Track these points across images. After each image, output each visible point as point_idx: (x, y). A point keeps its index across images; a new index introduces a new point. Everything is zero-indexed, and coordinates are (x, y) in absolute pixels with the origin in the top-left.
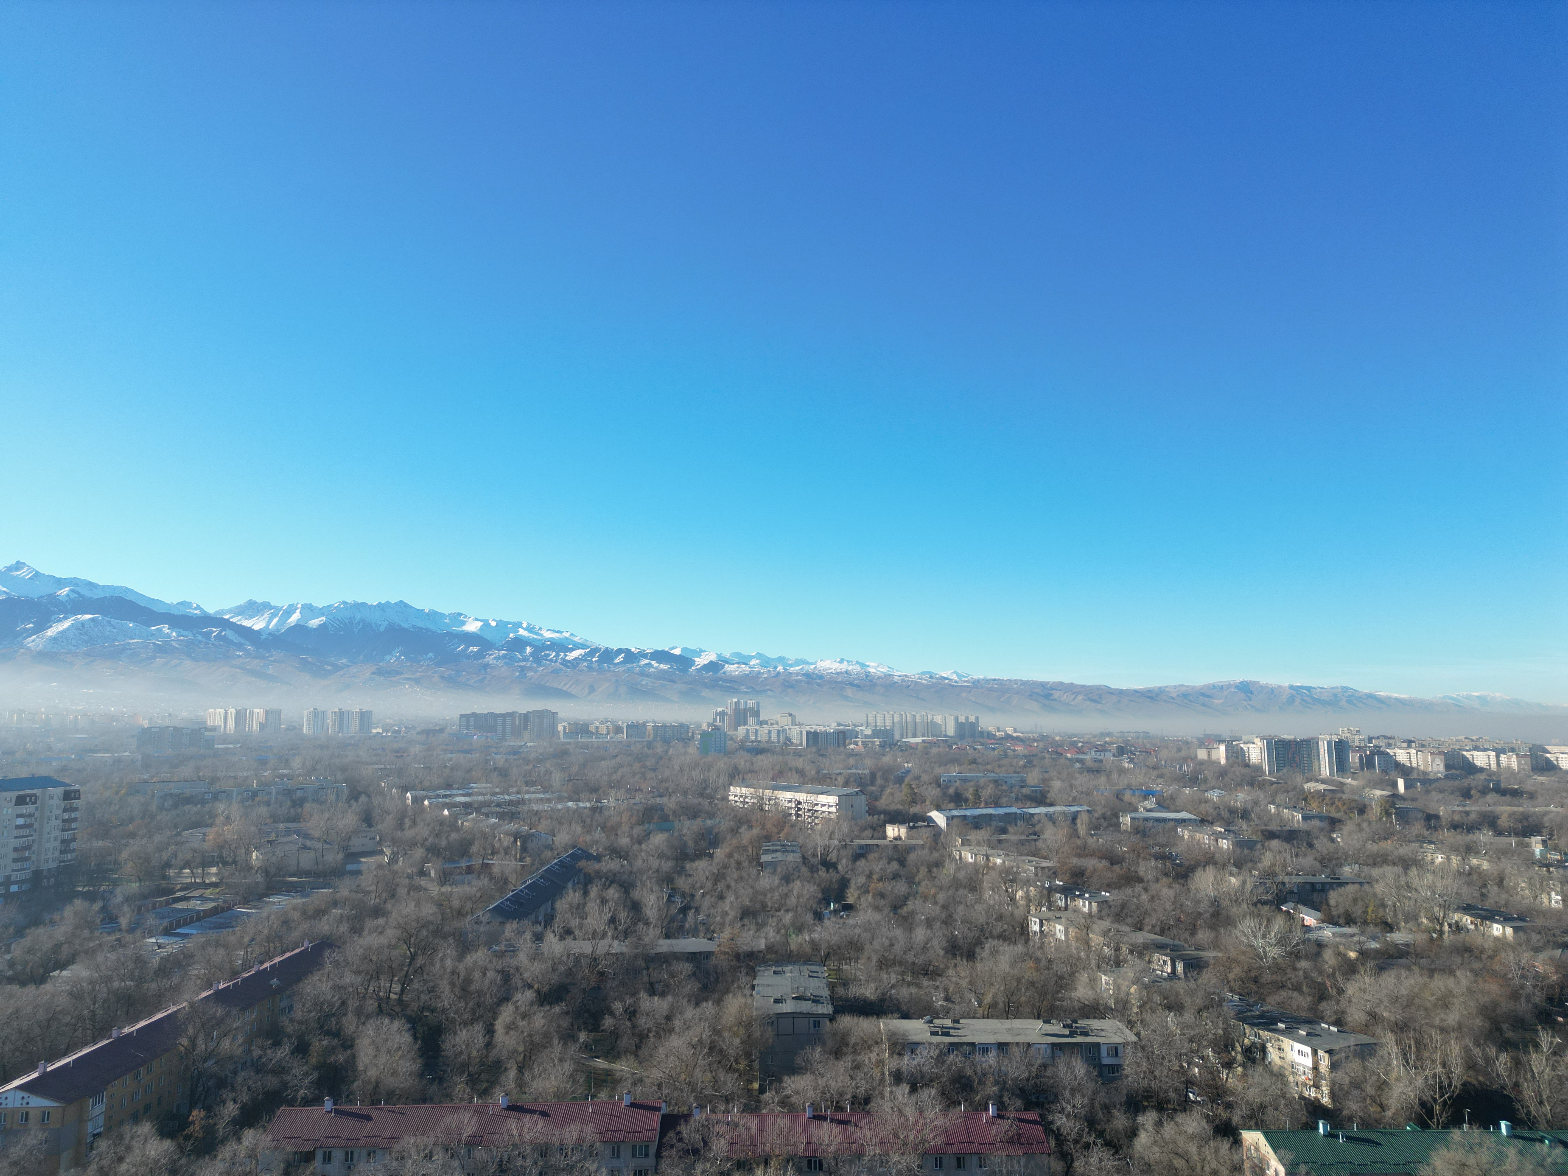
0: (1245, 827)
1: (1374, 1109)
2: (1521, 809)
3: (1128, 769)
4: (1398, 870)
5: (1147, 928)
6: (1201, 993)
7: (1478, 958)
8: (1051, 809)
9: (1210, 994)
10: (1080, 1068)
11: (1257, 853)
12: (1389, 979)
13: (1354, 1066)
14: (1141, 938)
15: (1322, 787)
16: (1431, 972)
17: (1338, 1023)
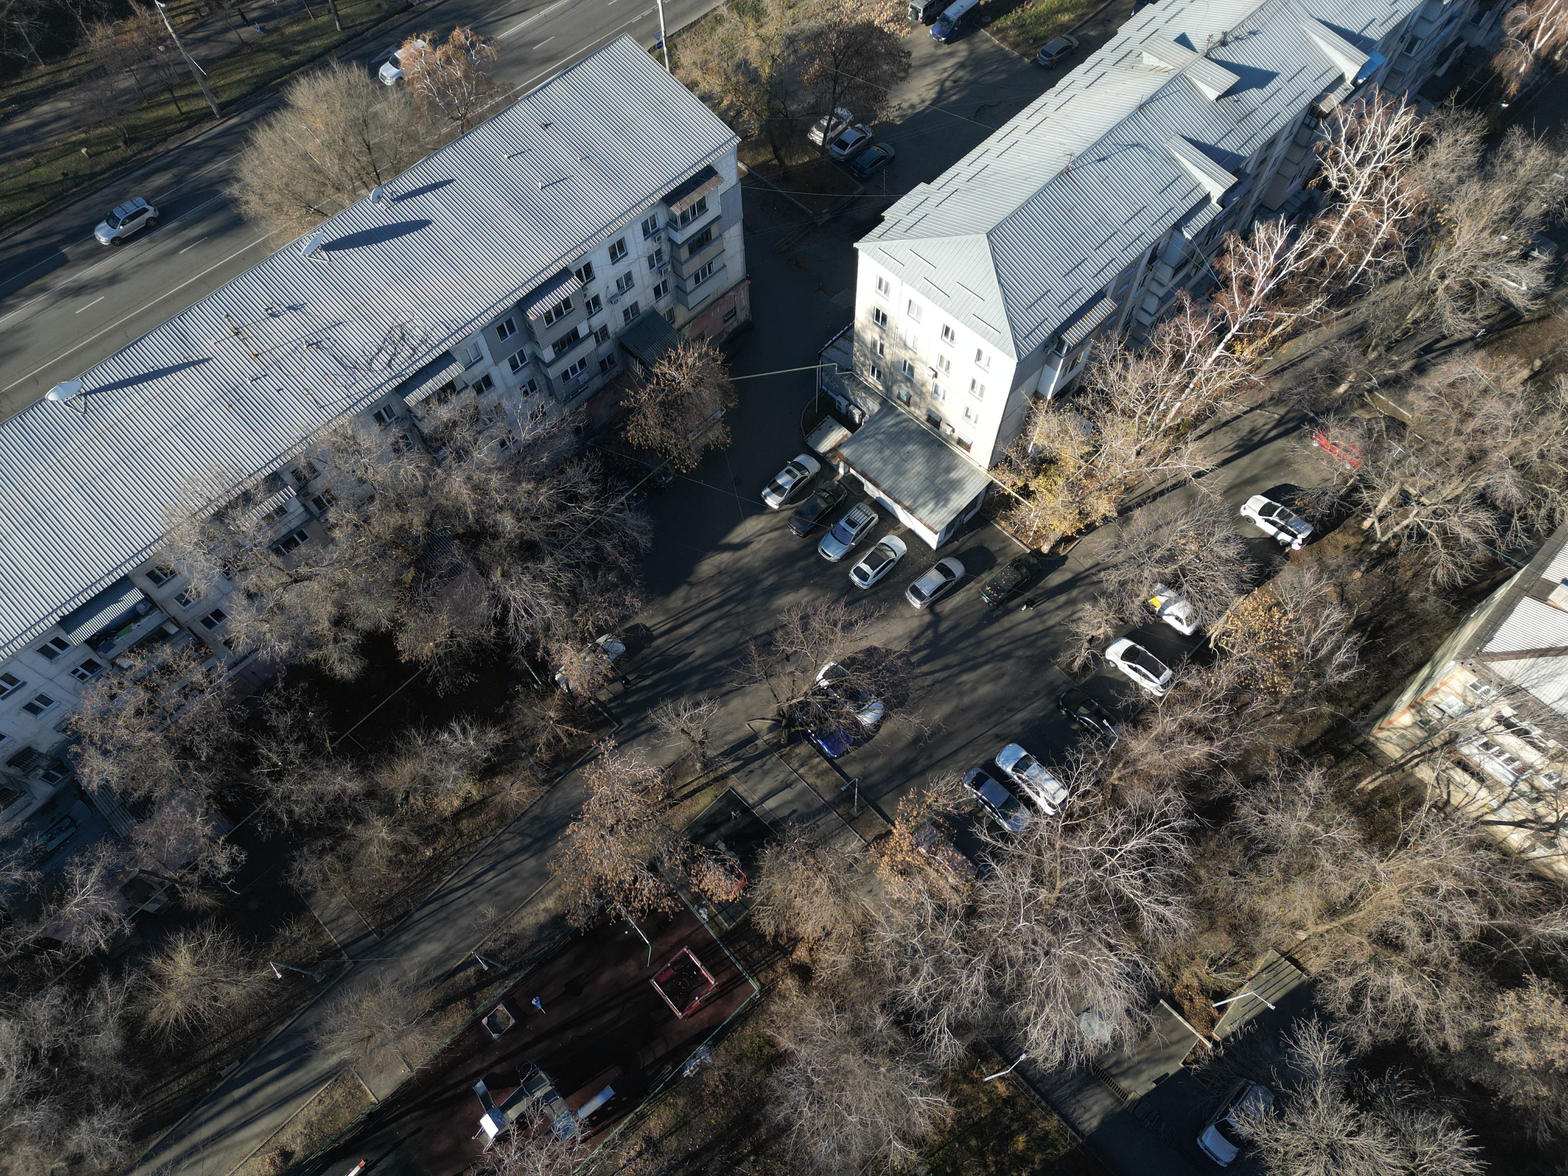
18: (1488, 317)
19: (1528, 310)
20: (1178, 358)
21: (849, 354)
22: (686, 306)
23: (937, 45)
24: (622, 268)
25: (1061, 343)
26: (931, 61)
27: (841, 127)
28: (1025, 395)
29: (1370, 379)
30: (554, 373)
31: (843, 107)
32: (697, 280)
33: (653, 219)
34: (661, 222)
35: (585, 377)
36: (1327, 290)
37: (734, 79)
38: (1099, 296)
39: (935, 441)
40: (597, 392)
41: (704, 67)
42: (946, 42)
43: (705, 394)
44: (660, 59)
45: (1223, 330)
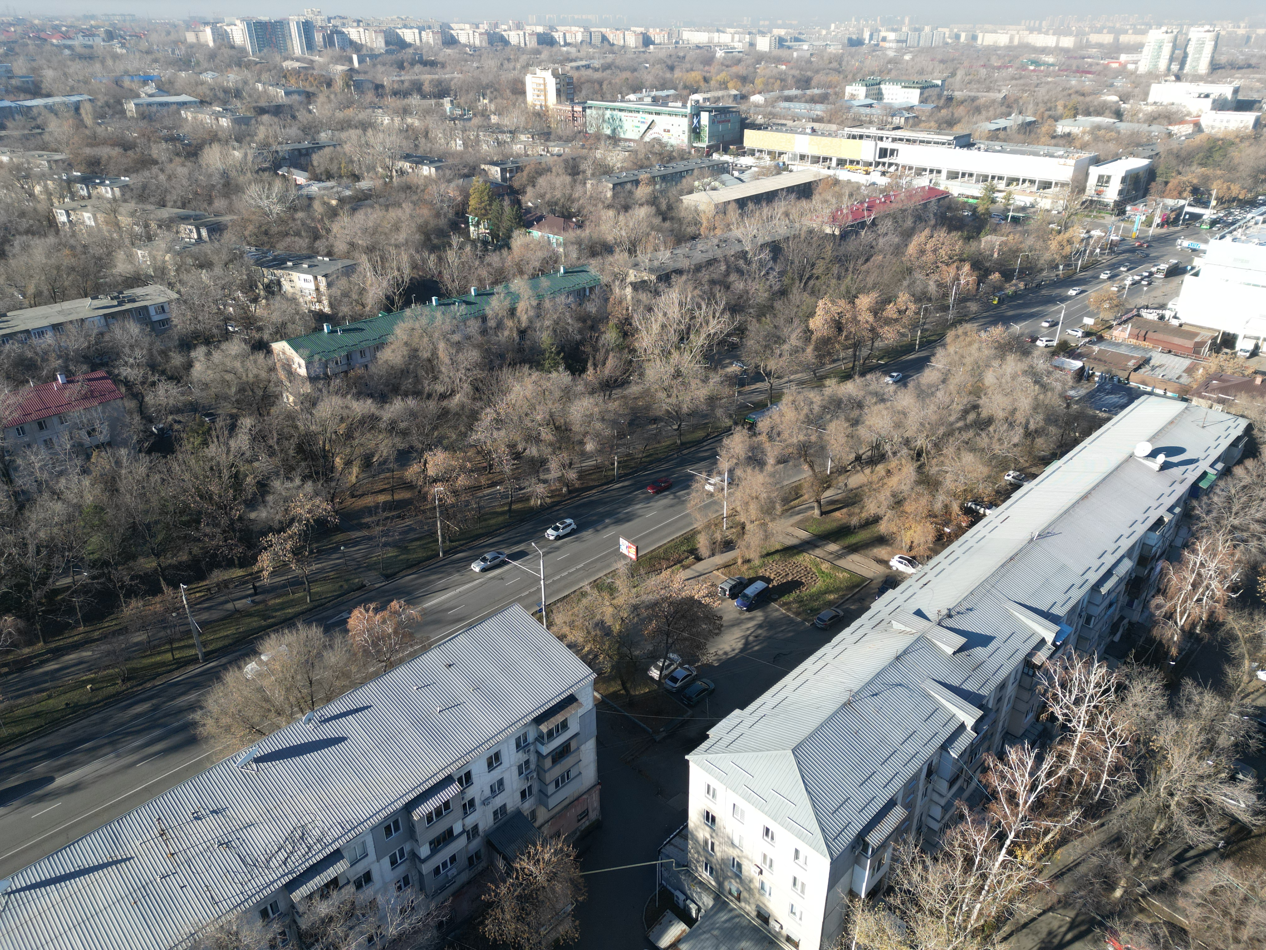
0: (239, 105)
1: (358, 308)
2: (437, 77)
3: (122, 55)
4: (359, 132)
5: (170, 204)
6: (225, 251)
7: (415, 192)
8: (50, 101)
9: (232, 250)
10: (134, 328)
11: (253, 128)
12: (360, 216)
13: (343, 283)
14: (166, 213)
15: (297, 65)
16: (387, 207)
17: (329, 254)
18: (1221, 830)
19: (1254, 825)
20: (969, 861)
21: (684, 850)
22: (547, 807)
23: (741, 612)
24: (496, 774)
25: (866, 845)
26: (737, 623)
27: (672, 667)
28: (841, 892)
29: (1140, 885)
30: (427, 868)
31: (674, 652)
32: (557, 785)
33: (525, 735)
34: (531, 739)
35: (454, 871)
36: (1079, 803)
37: (593, 633)
38: (890, 805)
39: (766, 938)
40: (463, 887)
41: (572, 625)
42: (747, 610)
43: (558, 887)
44: (540, 620)
45: (1002, 837)
